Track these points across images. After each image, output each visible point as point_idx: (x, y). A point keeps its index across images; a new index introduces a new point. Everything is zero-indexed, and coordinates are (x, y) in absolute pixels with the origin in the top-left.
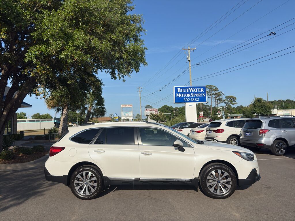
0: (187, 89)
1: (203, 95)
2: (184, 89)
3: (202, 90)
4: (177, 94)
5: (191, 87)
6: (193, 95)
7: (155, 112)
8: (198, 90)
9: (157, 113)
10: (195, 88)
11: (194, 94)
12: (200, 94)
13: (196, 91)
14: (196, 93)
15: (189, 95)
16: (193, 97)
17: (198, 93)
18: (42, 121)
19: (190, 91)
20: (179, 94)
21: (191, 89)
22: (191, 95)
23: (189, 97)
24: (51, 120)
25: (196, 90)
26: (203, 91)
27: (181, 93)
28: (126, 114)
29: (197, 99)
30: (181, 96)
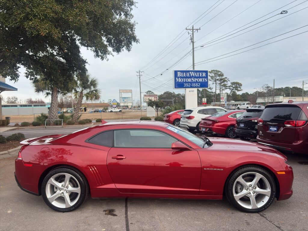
0: (188, 73)
1: (205, 80)
2: (184, 73)
3: (204, 75)
4: (177, 79)
5: (192, 71)
6: (194, 79)
7: (155, 98)
8: (199, 74)
9: (157, 99)
10: (197, 72)
11: (195, 79)
12: (202, 79)
14: (197, 78)
15: (189, 80)
16: (194, 82)
17: (199, 77)
18: (35, 106)
19: (191, 76)
20: (179, 78)
21: (192, 73)
22: (191, 80)
23: (190, 82)
24: (45, 105)
25: (197, 74)
26: (205, 76)
27: (181, 77)
28: (125, 101)
29: (198, 85)
30: (181, 81)
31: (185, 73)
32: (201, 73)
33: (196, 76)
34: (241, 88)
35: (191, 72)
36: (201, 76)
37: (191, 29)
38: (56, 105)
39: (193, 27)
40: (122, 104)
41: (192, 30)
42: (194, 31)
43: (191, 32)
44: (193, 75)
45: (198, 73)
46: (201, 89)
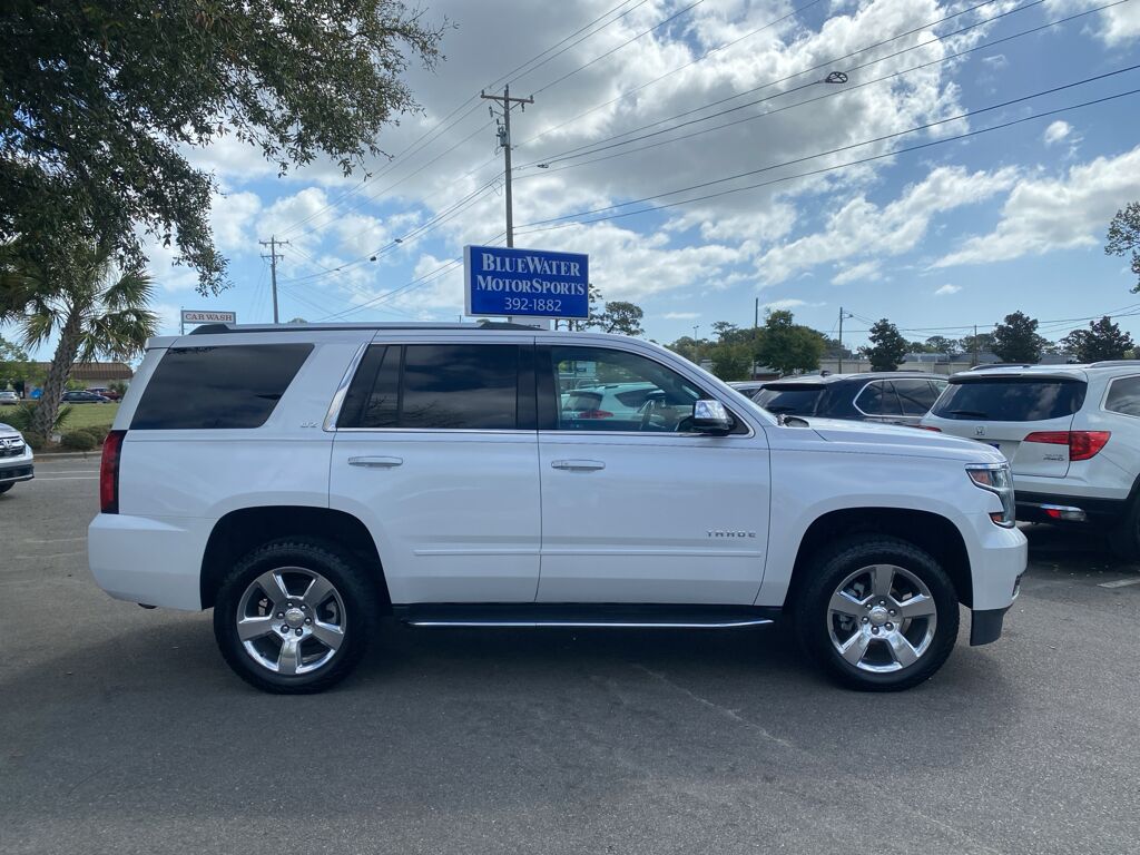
1: (576, 289)
2: (507, 260)
3: (575, 271)
4: (480, 278)
5: (532, 254)
6: (541, 285)
8: (559, 267)
11: (544, 283)
12: (567, 286)
13: (551, 271)
14: (550, 279)
15: (524, 286)
16: (541, 295)
17: (558, 278)
19: (529, 270)
20: (489, 278)
21: (533, 261)
22: (532, 286)
23: (526, 295)
25: (550, 266)
26: (578, 274)
27: (495, 274)
29: (556, 304)
30: (495, 288)
31: (511, 261)
32: (562, 264)
33: (549, 273)
34: (638, 324)
35: (529, 259)
36: (563, 273)
37: (501, 99)
39: (507, 92)
41: (503, 102)
42: (511, 104)
43: (499, 108)
44: (535, 269)
45: (554, 263)
46: (563, 322)
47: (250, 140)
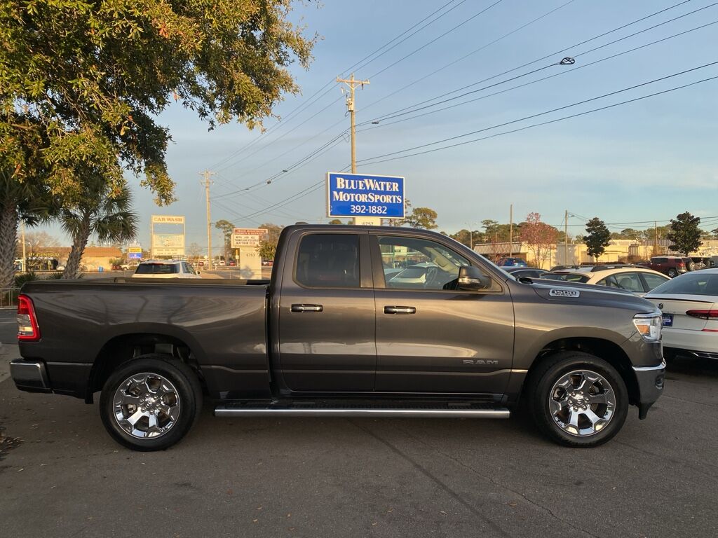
0: (360, 182)
1: (396, 199)
2: (352, 182)
3: (395, 187)
4: (335, 193)
5: (368, 178)
6: (374, 197)
8: (385, 186)
10: (379, 179)
11: (376, 196)
12: (390, 198)
13: (380, 188)
14: (380, 193)
15: (363, 198)
16: (374, 204)
17: (385, 193)
19: (366, 188)
20: (341, 193)
21: (369, 182)
22: (368, 198)
23: (365, 203)
25: (380, 185)
26: (397, 190)
27: (345, 191)
28: (166, 243)
29: (383, 209)
30: (345, 199)
31: (355, 183)
32: (388, 183)
33: (379, 189)
34: (434, 222)
35: (366, 180)
36: (388, 190)
38: (11, 249)
40: (155, 253)
42: (355, 85)
43: (347, 88)
44: (370, 187)
45: (382, 183)
47: (191, 107)
